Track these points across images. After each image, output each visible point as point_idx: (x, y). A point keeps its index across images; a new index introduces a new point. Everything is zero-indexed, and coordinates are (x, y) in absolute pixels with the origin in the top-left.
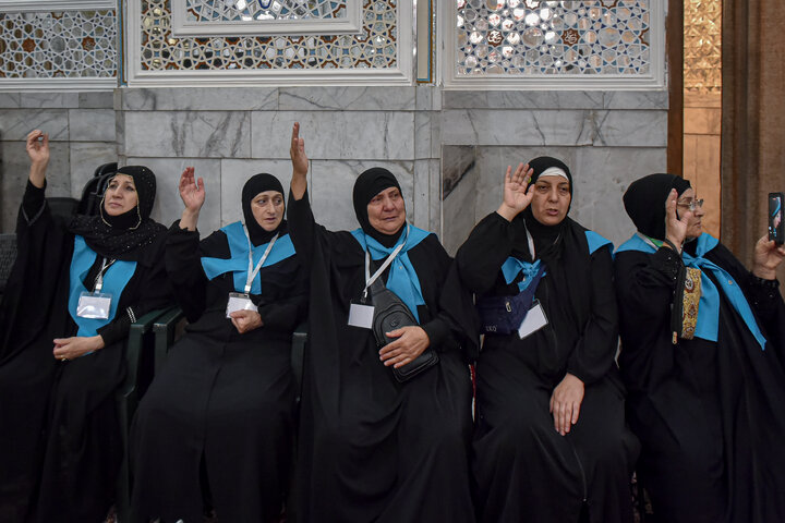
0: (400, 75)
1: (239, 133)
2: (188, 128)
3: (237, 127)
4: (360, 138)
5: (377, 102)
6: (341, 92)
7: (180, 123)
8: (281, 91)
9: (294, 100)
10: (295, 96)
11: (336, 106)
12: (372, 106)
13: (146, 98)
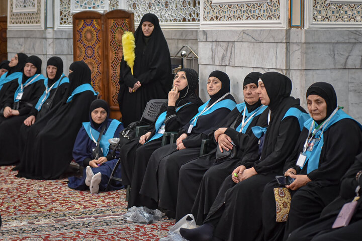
0: (280, 23)
1: (231, 53)
2: (216, 50)
3: (230, 50)
4: (268, 57)
5: (274, 38)
6: (262, 32)
7: (214, 47)
8: (244, 32)
9: (247, 37)
10: (248, 34)
11: (260, 40)
12: (272, 40)
13: (204, 35)
